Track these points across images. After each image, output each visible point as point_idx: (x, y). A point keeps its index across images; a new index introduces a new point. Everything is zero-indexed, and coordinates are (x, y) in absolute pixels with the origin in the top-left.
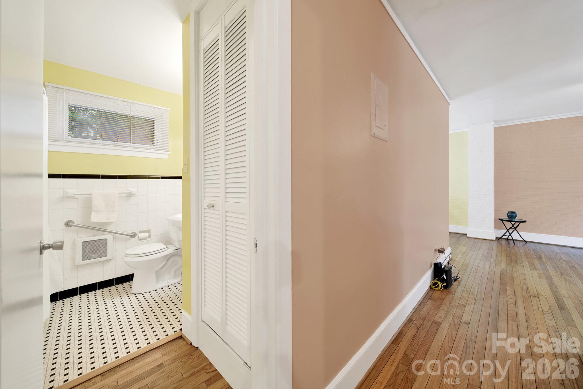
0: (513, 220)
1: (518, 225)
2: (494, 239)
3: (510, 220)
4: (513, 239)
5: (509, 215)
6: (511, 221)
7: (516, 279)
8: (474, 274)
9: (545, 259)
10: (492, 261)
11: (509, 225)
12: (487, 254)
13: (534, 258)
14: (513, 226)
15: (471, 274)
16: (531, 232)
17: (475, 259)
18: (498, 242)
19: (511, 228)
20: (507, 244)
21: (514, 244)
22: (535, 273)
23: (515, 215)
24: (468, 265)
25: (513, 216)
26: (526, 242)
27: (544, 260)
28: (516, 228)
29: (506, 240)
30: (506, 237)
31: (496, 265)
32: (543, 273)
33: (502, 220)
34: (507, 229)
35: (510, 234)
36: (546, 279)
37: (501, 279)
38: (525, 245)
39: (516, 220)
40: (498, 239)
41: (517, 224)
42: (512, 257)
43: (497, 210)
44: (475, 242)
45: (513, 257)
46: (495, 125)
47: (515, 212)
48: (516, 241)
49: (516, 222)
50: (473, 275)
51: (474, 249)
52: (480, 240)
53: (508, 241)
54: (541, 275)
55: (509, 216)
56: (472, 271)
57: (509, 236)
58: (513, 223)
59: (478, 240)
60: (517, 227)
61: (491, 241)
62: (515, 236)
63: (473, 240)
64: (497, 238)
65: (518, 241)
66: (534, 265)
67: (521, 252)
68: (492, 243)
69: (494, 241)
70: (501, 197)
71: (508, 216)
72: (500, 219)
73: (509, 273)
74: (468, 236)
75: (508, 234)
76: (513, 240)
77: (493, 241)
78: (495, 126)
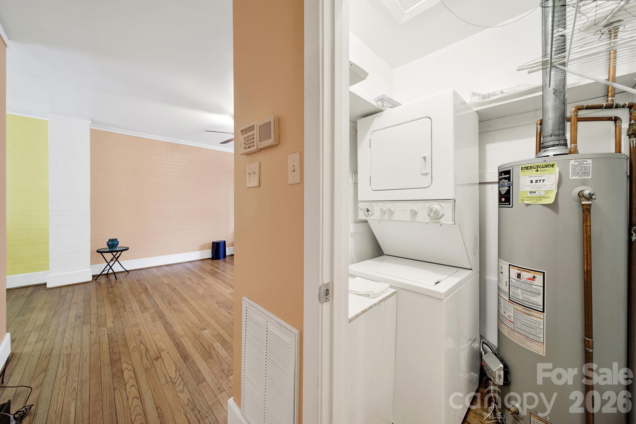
0: (115, 250)
1: (120, 255)
2: (90, 279)
3: (111, 250)
4: (115, 271)
5: (110, 244)
6: (112, 252)
7: (130, 339)
8: (65, 370)
9: (151, 289)
10: (92, 323)
11: (109, 256)
12: (82, 310)
13: (141, 293)
14: (114, 257)
15: (59, 375)
16: (132, 259)
17: (65, 331)
18: (96, 282)
19: (112, 260)
20: (107, 282)
21: (116, 279)
22: (147, 316)
23: (116, 243)
24: (50, 354)
25: (114, 244)
26: (128, 271)
27: (151, 291)
28: (117, 259)
29: (106, 276)
30: (105, 272)
31: (99, 327)
32: (154, 312)
33: (101, 252)
34: (107, 262)
35: (111, 268)
36: (160, 319)
37: (112, 351)
38: (128, 276)
39: (118, 249)
40: (95, 277)
41: (119, 253)
42: (117, 301)
43: (93, 240)
44: (62, 294)
45: (119, 301)
46: (92, 126)
47: (116, 239)
48: (117, 274)
49: (117, 251)
50: (62, 376)
51: (60, 311)
52: (70, 289)
53: (108, 277)
54: (153, 315)
55: (110, 246)
56: (61, 365)
57: (109, 269)
58: (114, 254)
59: (67, 288)
60: (118, 257)
61: (86, 284)
62: (117, 268)
63: (58, 290)
64: (93, 276)
65: (119, 273)
66: (143, 303)
67: (126, 289)
68: (89, 286)
69: (91, 283)
70: (100, 222)
71: (108, 246)
72: (98, 252)
73: (120, 332)
74: (48, 286)
75: (108, 267)
76: (114, 273)
77: (89, 284)
78: (92, 128)
